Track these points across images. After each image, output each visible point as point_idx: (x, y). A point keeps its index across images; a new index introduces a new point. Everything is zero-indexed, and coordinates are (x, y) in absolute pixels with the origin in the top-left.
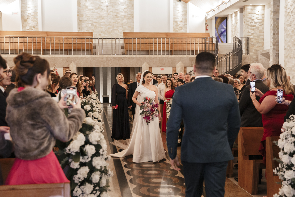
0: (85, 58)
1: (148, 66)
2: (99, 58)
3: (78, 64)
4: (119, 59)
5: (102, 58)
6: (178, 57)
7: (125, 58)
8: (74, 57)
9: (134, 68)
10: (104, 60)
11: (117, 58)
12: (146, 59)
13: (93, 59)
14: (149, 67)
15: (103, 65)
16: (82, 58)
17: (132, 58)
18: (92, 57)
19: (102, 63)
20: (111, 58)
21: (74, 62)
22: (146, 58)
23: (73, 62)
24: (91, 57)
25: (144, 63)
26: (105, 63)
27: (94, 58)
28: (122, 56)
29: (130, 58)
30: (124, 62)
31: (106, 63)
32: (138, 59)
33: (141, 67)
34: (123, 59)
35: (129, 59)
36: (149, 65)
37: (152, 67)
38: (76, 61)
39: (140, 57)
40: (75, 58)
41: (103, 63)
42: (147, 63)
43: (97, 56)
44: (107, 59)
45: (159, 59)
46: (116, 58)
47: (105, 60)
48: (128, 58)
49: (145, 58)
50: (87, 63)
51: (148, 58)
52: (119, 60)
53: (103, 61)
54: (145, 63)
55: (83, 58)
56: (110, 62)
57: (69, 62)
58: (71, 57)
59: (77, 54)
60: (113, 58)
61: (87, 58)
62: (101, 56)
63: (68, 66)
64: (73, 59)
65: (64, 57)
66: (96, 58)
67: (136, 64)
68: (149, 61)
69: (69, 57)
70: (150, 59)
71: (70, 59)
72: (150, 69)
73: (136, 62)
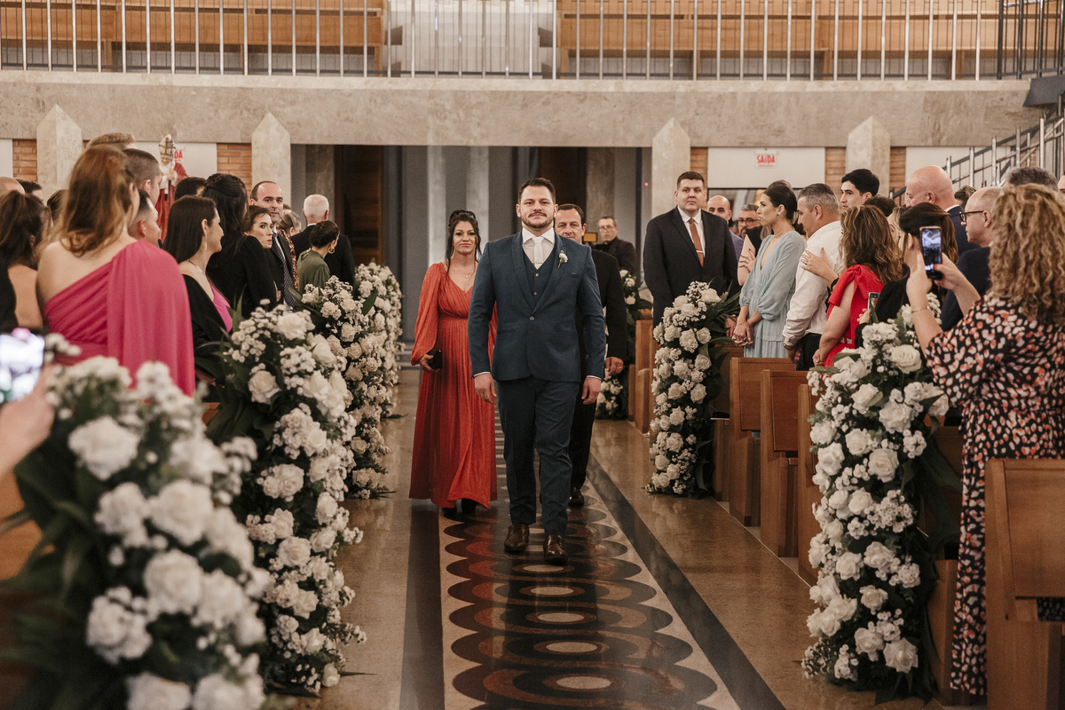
0: (340, 92)
1: (687, 143)
2: (414, 92)
3: (299, 125)
4: (527, 99)
5: (432, 95)
6: (856, 89)
7: (557, 95)
8: (279, 86)
9: (609, 152)
10: (443, 106)
11: (515, 94)
12: (678, 102)
13: (379, 100)
14: (693, 149)
15: (437, 133)
16: (322, 95)
17: (600, 97)
18: (376, 87)
19: (430, 119)
20: (484, 92)
21: (276, 115)
22: (674, 98)
23: (270, 116)
24: (369, 87)
25: (663, 122)
26: (448, 123)
27: (385, 91)
28: (540, 85)
29: (585, 93)
30: (555, 119)
31: (454, 122)
32: (635, 101)
33: (650, 149)
34: (547, 99)
35: (581, 101)
36: (692, 134)
37: (706, 148)
38: (288, 110)
39: (643, 89)
40: (283, 91)
41: (438, 122)
42: (683, 124)
43: (403, 83)
44: (460, 98)
45: (748, 100)
46: (508, 94)
47: (448, 107)
48: (577, 95)
49: (672, 96)
50: (347, 119)
51: (685, 96)
52: (524, 106)
53: (437, 112)
54: (671, 123)
55: (328, 93)
56: (477, 120)
57: (251, 116)
58: (264, 86)
59: (294, 71)
60: (492, 92)
61: (350, 95)
62: (428, 83)
63: (244, 136)
64: (271, 99)
65: (225, 88)
66: (399, 92)
67: (622, 132)
68: (691, 114)
69: (252, 89)
70: (698, 103)
71: (252, 98)
72: (700, 158)
73: (620, 118)
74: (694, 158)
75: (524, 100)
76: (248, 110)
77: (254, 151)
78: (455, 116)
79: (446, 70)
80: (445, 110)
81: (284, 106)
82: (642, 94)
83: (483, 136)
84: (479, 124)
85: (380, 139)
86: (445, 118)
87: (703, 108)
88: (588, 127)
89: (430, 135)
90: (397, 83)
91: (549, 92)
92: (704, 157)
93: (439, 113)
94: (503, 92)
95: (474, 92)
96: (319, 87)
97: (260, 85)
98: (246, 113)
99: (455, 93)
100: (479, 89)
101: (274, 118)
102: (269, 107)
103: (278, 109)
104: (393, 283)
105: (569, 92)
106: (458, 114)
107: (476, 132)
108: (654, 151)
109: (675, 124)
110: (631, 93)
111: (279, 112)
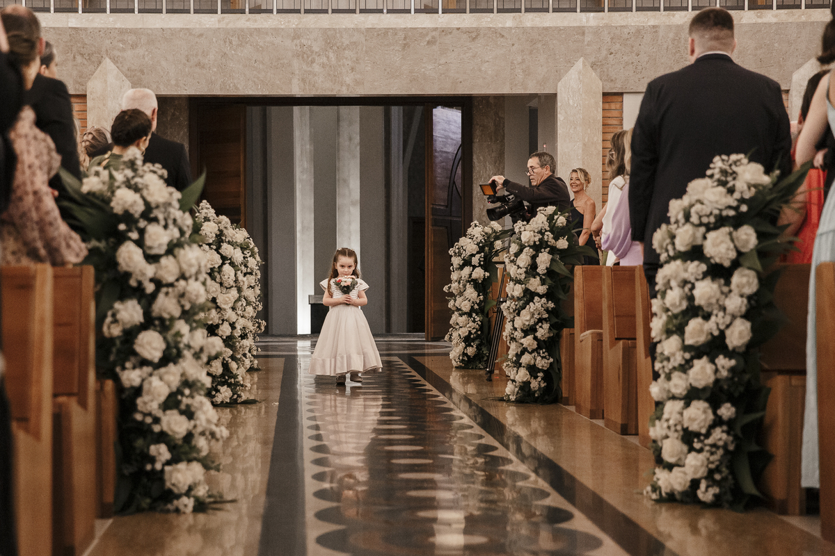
0: (188, 31)
1: (599, 87)
2: (276, 31)
3: (142, 72)
4: (409, 38)
5: (296, 34)
6: (803, 18)
7: (445, 31)
8: (118, 26)
9: (500, 99)
10: (311, 47)
11: (395, 31)
12: (588, 38)
13: (235, 41)
14: (605, 94)
15: (303, 80)
16: (168, 35)
17: (498, 33)
18: (231, 26)
19: (296, 63)
20: (357, 30)
21: (115, 60)
22: (583, 34)
23: (108, 63)
24: (223, 25)
25: (570, 63)
26: (316, 68)
27: (242, 30)
28: (425, 21)
29: (477, 30)
30: (443, 61)
31: (323, 65)
32: (536, 39)
33: (552, 98)
34: (433, 38)
35: (474, 39)
36: (605, 77)
37: (621, 94)
38: (129, 54)
39: (547, 24)
40: (122, 31)
41: (305, 67)
42: (593, 65)
43: (261, 21)
44: (330, 38)
45: (671, 35)
46: (386, 31)
47: (316, 49)
48: (468, 31)
49: (581, 31)
50: (198, 64)
51: (597, 31)
52: (405, 46)
53: (305, 55)
54: (579, 64)
55: (174, 32)
56: (350, 63)
57: (86, 62)
58: (100, 26)
59: (136, 10)
60: (368, 30)
61: (201, 35)
62: (293, 21)
63: (77, 86)
64: (108, 42)
65: (54, 28)
66: (258, 30)
67: (521, 77)
68: (604, 53)
69: (85, 29)
70: (612, 39)
71: (86, 41)
72: (613, 106)
73: (519, 58)
74: (607, 106)
75: (405, 39)
76: (82, 55)
77: (90, 103)
78: (325, 60)
79: (313, 7)
80: (312, 52)
81: (123, 50)
82: (546, 29)
83: (357, 83)
84: (352, 69)
85: (237, 88)
86: (313, 62)
87: (618, 45)
88: (480, 70)
89: (295, 81)
90: (256, 21)
91: (436, 29)
92: (618, 106)
93: (305, 56)
94: (380, 29)
95: (346, 30)
96: (165, 26)
97: (96, 25)
98: (79, 59)
99: (325, 31)
100: (352, 26)
101: (112, 64)
102: (107, 50)
103: (117, 53)
104: (251, 246)
105: (458, 29)
106: (328, 57)
107: (348, 79)
108: (559, 97)
109: (584, 65)
110: (532, 28)
111: (119, 56)
